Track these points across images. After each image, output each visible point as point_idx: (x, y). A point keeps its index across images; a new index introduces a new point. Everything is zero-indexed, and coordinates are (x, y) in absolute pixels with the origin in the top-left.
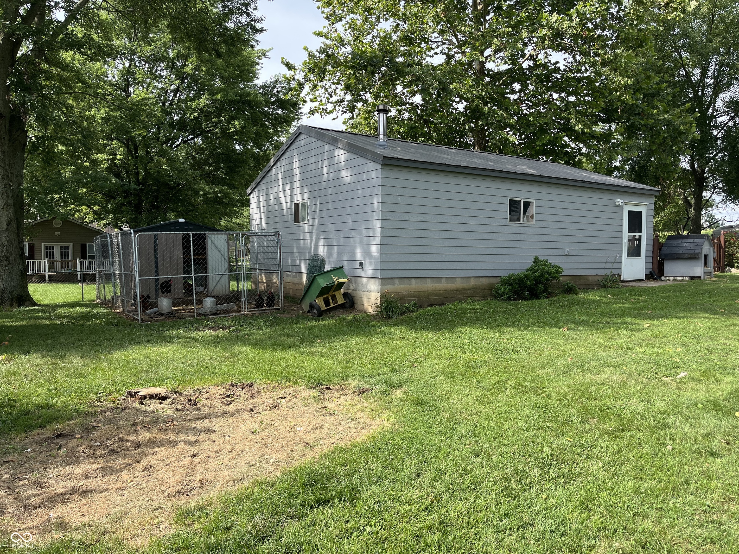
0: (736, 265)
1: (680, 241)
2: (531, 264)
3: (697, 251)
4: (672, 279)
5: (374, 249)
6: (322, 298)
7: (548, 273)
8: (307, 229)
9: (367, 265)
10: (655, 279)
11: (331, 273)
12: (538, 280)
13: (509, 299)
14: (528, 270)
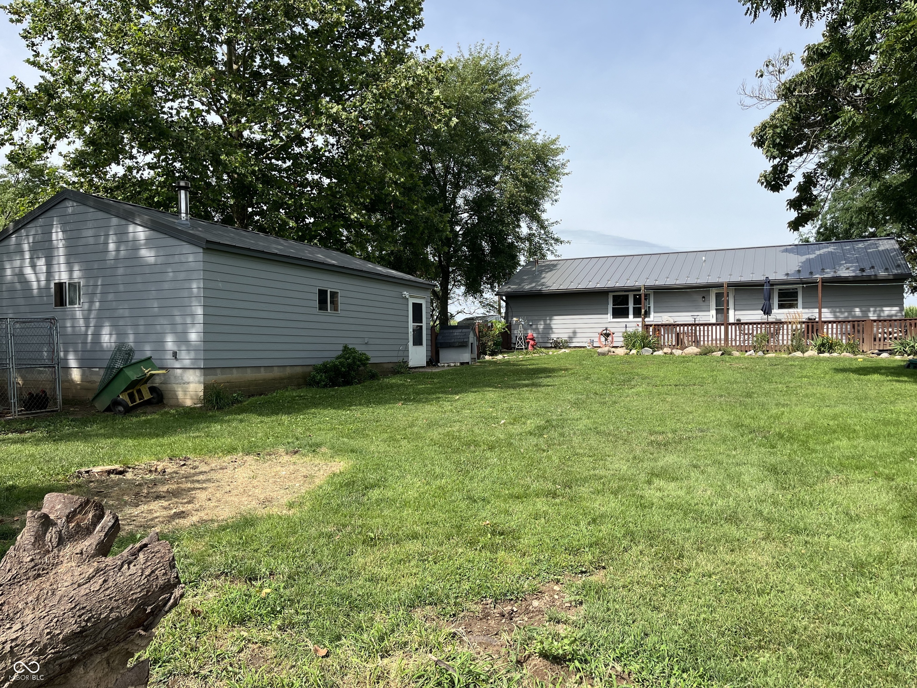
0: (488, 352)
1: (451, 331)
2: (341, 352)
3: (465, 340)
4: (446, 365)
5: (193, 336)
6: (126, 393)
7: (359, 361)
8: (79, 314)
9: (183, 355)
10: (434, 365)
11: (139, 365)
12: (350, 367)
13: (325, 386)
14: (337, 358)
